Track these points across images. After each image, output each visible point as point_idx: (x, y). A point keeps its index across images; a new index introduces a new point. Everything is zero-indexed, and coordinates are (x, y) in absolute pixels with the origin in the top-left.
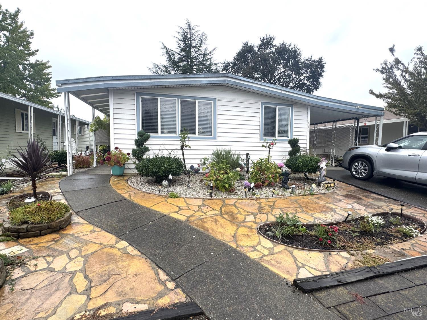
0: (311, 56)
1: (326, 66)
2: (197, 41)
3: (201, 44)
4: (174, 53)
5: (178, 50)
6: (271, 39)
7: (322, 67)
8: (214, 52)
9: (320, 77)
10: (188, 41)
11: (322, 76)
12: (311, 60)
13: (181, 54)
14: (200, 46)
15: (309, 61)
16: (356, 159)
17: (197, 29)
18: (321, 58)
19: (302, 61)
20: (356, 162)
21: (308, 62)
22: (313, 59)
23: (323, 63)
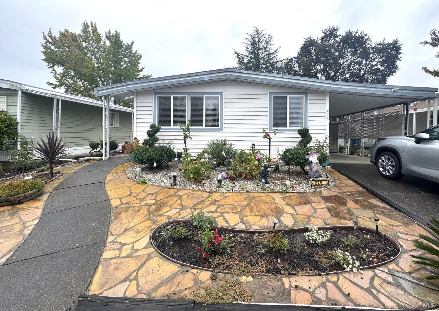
0: (384, 39)
1: (402, 47)
2: (263, 43)
3: (267, 45)
4: (244, 56)
5: (247, 54)
6: (334, 30)
7: (398, 49)
8: (279, 50)
9: (397, 60)
10: (256, 45)
11: (398, 59)
12: (383, 44)
13: (250, 56)
14: (266, 47)
15: (382, 45)
16: (383, 152)
17: (264, 33)
18: (396, 39)
19: (373, 45)
20: (382, 156)
21: (380, 46)
22: (386, 42)
23: (399, 44)
